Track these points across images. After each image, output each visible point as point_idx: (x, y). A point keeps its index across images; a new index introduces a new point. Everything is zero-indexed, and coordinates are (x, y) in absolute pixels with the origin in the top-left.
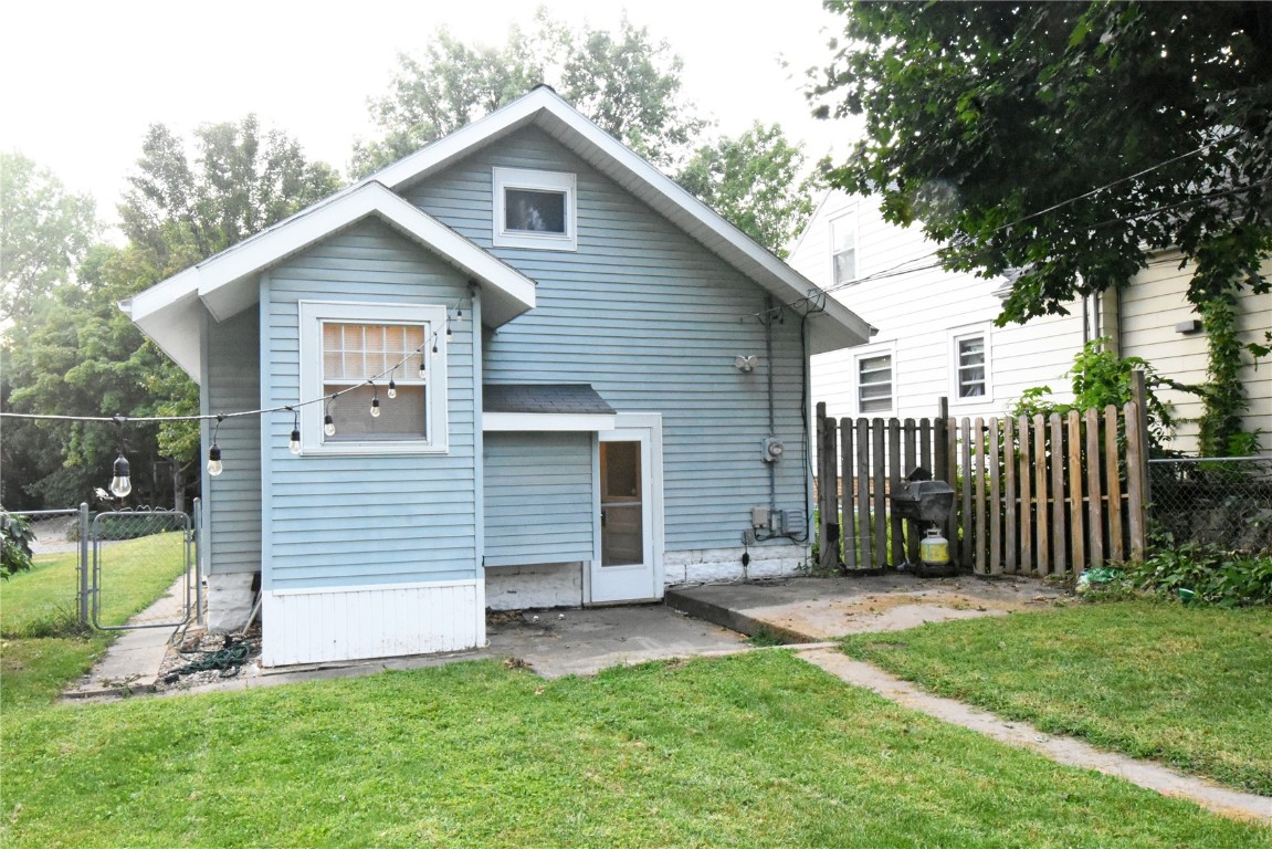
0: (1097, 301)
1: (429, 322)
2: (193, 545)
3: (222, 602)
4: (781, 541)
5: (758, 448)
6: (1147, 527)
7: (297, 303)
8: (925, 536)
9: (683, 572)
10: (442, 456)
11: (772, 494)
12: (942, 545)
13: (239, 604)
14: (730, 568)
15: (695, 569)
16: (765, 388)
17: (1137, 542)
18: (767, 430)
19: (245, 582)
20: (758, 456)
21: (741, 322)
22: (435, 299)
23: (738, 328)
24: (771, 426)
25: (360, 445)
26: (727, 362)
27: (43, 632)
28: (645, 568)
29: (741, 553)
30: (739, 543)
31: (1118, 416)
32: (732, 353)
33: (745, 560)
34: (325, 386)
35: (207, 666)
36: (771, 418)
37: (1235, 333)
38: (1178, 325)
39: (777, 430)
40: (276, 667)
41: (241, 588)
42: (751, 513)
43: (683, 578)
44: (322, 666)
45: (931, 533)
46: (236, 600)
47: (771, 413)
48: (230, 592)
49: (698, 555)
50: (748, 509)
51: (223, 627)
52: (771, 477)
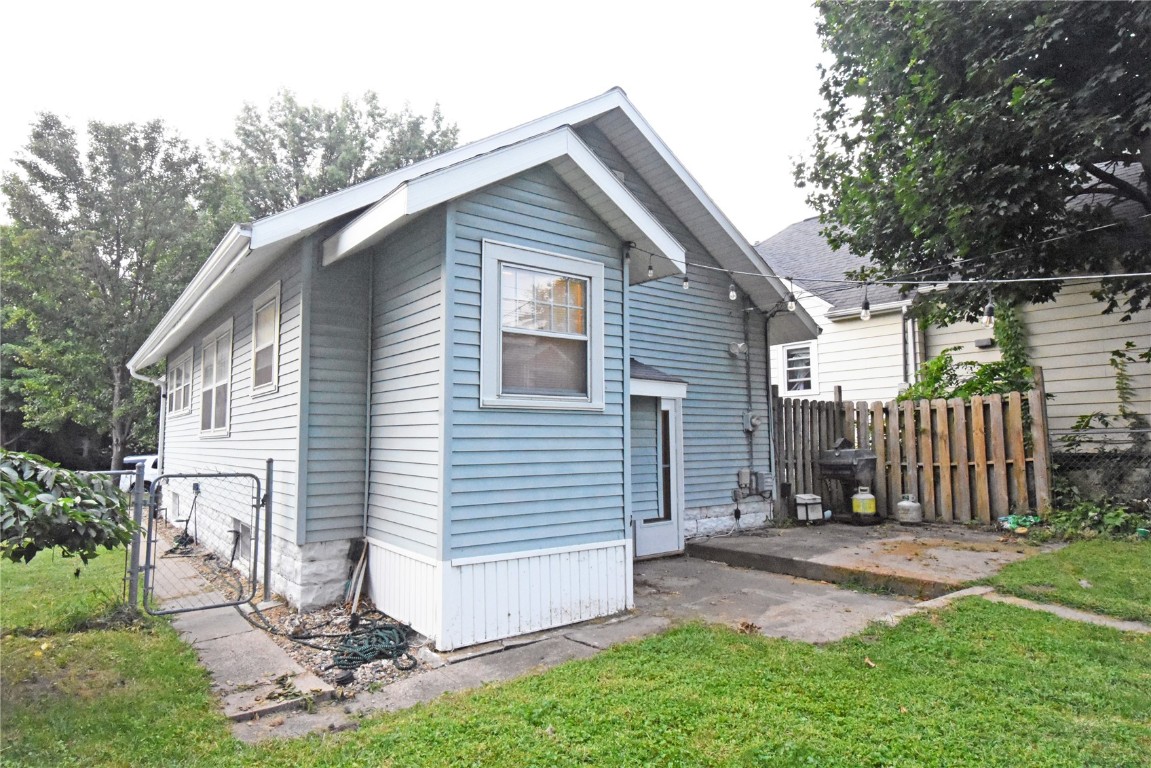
0: (913, 322)
1: (590, 278)
2: (263, 511)
3: (316, 575)
4: (757, 498)
5: (740, 420)
6: (1053, 483)
7: (481, 242)
8: (857, 492)
9: (695, 526)
10: (599, 414)
11: (751, 459)
12: (870, 499)
13: (332, 576)
14: (727, 522)
15: (703, 524)
16: (744, 371)
17: (1043, 494)
18: (745, 406)
19: (341, 551)
20: (741, 427)
21: (729, 315)
22: (594, 256)
23: (726, 319)
24: (749, 402)
25: (531, 399)
26: (723, 347)
27: (81, 624)
28: (672, 523)
29: (732, 509)
30: (730, 501)
31: (1022, 401)
32: (726, 341)
33: (737, 514)
34: (504, 333)
35: (370, 655)
36: (749, 396)
37: (1023, 349)
38: (977, 342)
39: (754, 406)
40: (456, 650)
41: (336, 557)
42: (738, 475)
43: (695, 531)
44: (506, 644)
45: (862, 490)
46: (331, 571)
47: (749, 391)
48: (324, 563)
49: (705, 511)
50: (735, 471)
51: (315, 603)
52: (750, 444)
